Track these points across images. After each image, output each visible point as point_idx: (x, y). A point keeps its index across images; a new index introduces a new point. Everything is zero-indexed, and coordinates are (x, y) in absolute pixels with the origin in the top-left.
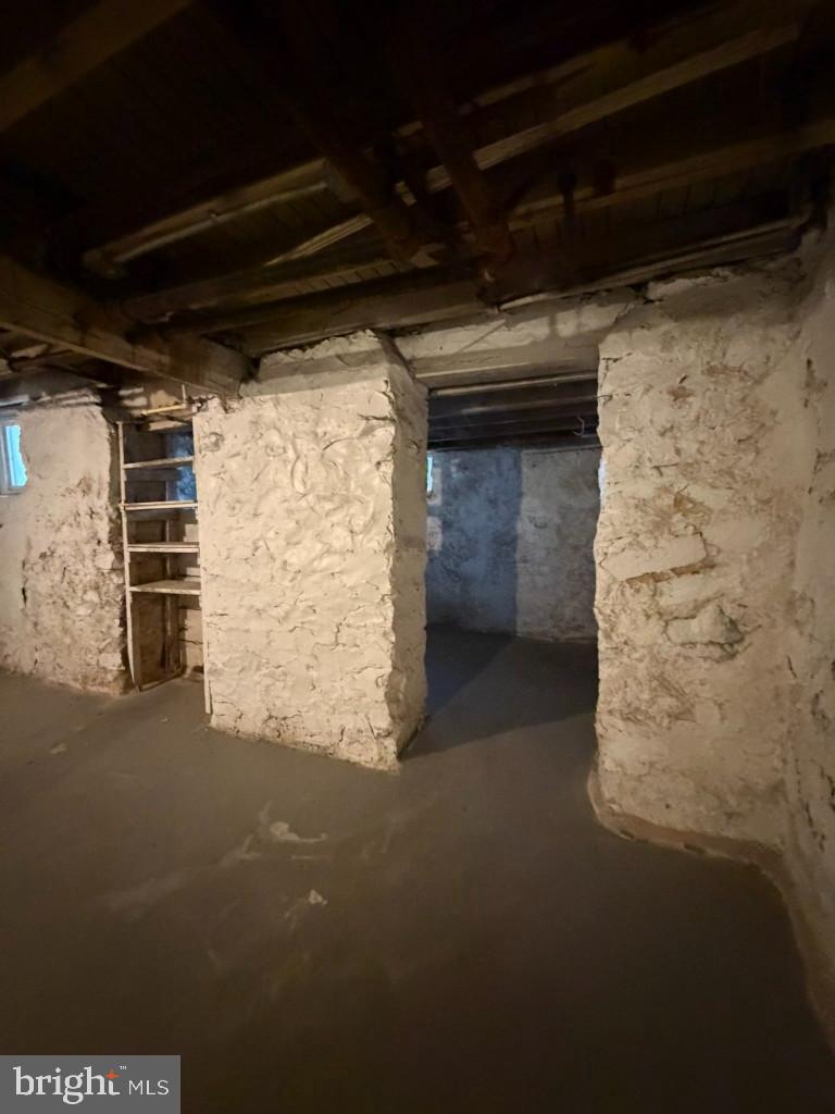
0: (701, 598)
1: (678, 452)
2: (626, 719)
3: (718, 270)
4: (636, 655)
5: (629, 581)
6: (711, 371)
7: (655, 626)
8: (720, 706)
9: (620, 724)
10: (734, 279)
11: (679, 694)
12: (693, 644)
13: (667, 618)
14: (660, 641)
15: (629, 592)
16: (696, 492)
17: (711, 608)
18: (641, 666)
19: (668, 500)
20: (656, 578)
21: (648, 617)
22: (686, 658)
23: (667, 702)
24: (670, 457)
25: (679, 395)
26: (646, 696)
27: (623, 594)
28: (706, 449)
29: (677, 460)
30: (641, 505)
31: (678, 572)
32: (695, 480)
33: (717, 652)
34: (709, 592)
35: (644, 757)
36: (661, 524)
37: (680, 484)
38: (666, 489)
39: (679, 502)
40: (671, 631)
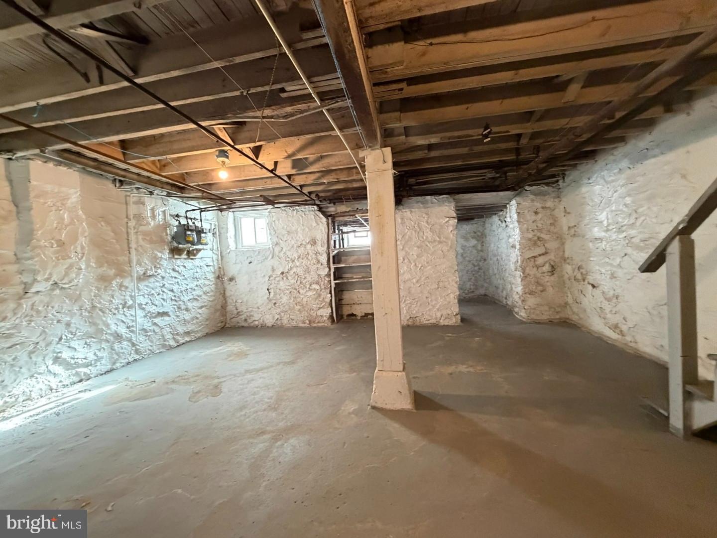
0: (546, 261)
1: (537, 226)
2: (530, 294)
3: (542, 185)
4: (531, 277)
5: (528, 258)
6: (543, 208)
7: (535, 269)
8: (552, 286)
9: (529, 296)
10: (546, 187)
11: (542, 285)
12: (544, 273)
13: (538, 267)
14: (536, 273)
15: (528, 261)
16: (543, 236)
17: (548, 262)
18: (532, 280)
19: (536, 238)
20: (535, 257)
21: (533, 267)
22: (543, 276)
23: (540, 288)
24: (535, 228)
25: (536, 213)
26: (534, 288)
27: (527, 262)
28: (543, 225)
29: (537, 228)
30: (530, 240)
31: (540, 255)
32: (542, 233)
33: (550, 274)
34: (546, 260)
35: (535, 303)
36: (535, 244)
37: (539, 234)
38: (535, 235)
39: (539, 238)
40: (539, 270)
